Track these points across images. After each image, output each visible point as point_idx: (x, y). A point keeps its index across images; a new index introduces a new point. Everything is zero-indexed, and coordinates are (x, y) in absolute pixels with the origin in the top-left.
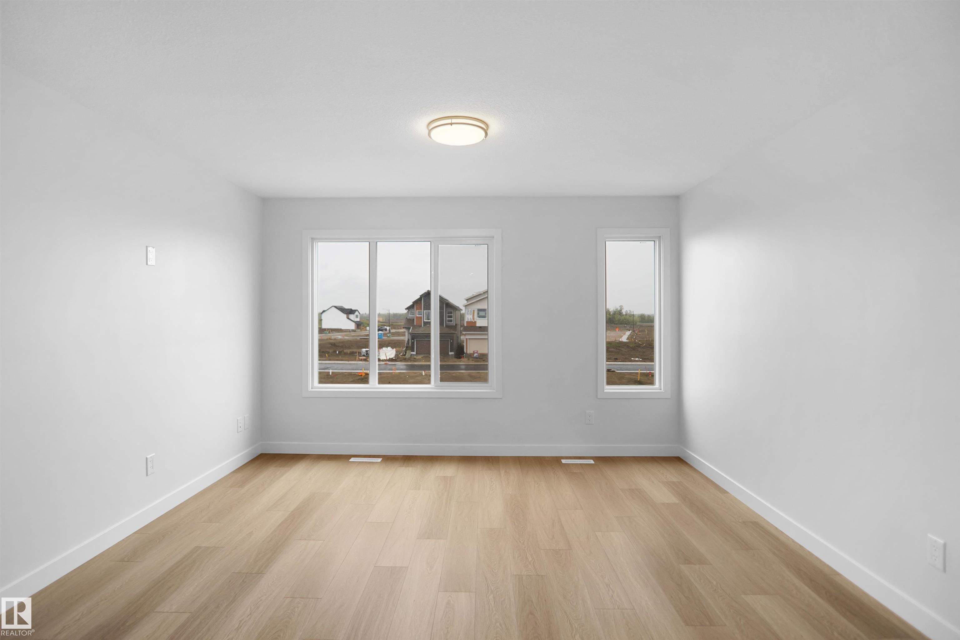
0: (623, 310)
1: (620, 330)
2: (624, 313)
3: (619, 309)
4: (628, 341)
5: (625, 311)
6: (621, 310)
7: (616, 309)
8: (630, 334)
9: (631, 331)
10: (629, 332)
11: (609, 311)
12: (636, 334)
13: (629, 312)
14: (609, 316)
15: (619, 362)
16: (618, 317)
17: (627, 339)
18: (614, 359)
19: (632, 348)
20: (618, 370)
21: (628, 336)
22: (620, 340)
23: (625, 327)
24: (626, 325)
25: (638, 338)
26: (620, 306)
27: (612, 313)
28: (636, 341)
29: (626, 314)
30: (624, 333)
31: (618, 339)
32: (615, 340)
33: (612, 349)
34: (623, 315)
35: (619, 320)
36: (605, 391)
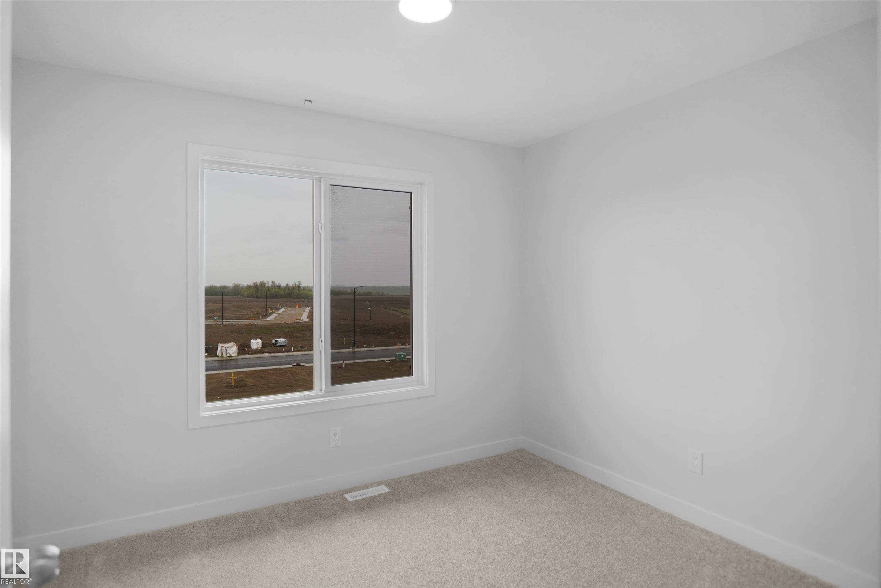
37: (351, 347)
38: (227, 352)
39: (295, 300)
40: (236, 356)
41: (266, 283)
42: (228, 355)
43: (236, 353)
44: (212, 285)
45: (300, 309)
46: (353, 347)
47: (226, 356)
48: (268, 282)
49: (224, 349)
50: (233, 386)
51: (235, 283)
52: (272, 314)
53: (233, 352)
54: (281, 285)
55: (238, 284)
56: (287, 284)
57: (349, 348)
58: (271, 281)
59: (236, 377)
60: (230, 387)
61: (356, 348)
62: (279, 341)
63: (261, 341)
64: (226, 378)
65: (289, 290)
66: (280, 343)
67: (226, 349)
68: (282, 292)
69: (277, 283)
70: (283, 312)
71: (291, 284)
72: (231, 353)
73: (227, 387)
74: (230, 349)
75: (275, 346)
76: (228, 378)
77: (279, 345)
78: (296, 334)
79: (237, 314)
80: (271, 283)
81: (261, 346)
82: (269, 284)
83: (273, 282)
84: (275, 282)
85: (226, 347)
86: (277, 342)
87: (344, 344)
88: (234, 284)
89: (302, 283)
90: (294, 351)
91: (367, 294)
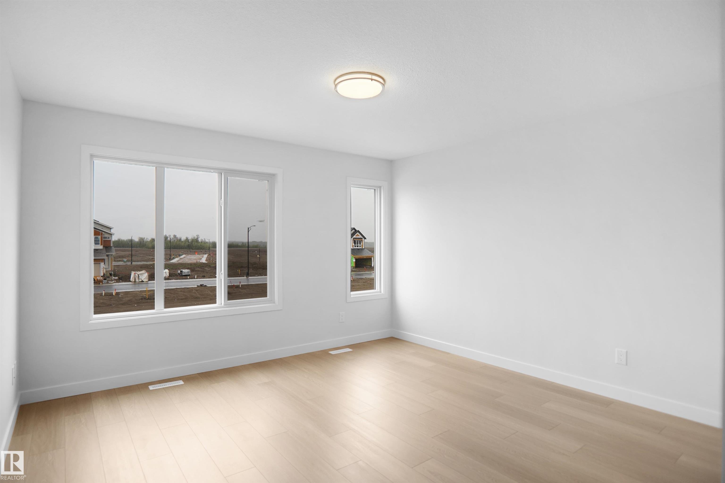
0: (199, 239)
1: (199, 254)
2: (200, 241)
3: (196, 237)
4: (207, 262)
5: (201, 239)
6: (197, 239)
7: (194, 237)
8: (207, 257)
9: (207, 255)
10: (205, 255)
11: (188, 239)
12: (212, 257)
13: (203, 240)
14: (188, 243)
15: (206, 278)
16: (195, 244)
17: (206, 261)
18: (202, 276)
19: (212, 267)
20: (208, 285)
21: (206, 258)
22: (201, 261)
23: (201, 251)
24: (201, 250)
25: (215, 260)
26: (196, 236)
27: (190, 241)
28: (214, 262)
29: (201, 242)
30: (202, 256)
31: (198, 261)
32: (197, 262)
33: (198, 269)
34: (199, 242)
35: (196, 246)
36: (352, 296)
37: (245, 276)
38: (140, 278)
39: (194, 250)
40: (147, 281)
41: (168, 236)
42: (140, 280)
43: (147, 279)
44: (119, 239)
45: (199, 255)
46: (248, 276)
47: (139, 281)
48: (170, 236)
49: (137, 275)
50: (147, 298)
51: (141, 237)
52: (175, 258)
53: (145, 278)
54: (181, 238)
55: (143, 238)
56: (187, 237)
57: (244, 277)
58: (173, 235)
59: (149, 293)
60: (144, 299)
61: (249, 277)
62: (184, 271)
63: (168, 271)
64: (140, 294)
65: (189, 242)
66: (184, 273)
67: (138, 275)
68: (183, 244)
69: (178, 236)
70: (184, 257)
71: (190, 238)
72: (142, 279)
73: (142, 299)
74: (142, 276)
75: (180, 276)
76: (142, 294)
77: (183, 274)
78: (197, 269)
79: (143, 259)
80: (173, 237)
81: (168, 275)
82: (171, 237)
83: (175, 236)
84: (176, 236)
85: (138, 274)
86: (182, 272)
87: (239, 274)
88: (139, 238)
89: (200, 237)
90: (197, 278)
91: (256, 247)
